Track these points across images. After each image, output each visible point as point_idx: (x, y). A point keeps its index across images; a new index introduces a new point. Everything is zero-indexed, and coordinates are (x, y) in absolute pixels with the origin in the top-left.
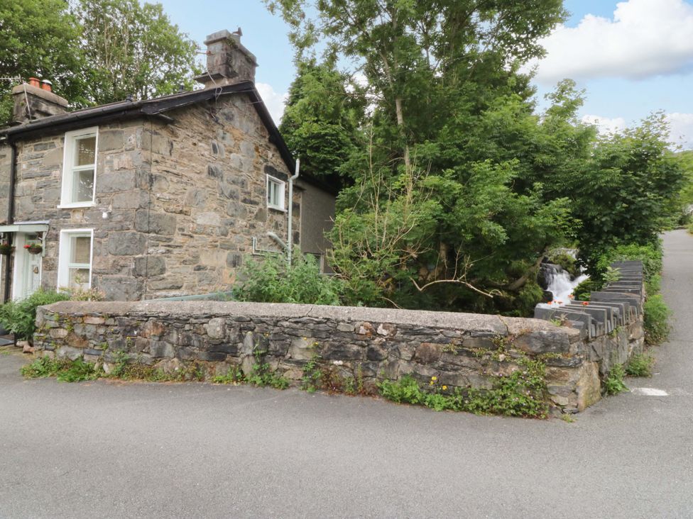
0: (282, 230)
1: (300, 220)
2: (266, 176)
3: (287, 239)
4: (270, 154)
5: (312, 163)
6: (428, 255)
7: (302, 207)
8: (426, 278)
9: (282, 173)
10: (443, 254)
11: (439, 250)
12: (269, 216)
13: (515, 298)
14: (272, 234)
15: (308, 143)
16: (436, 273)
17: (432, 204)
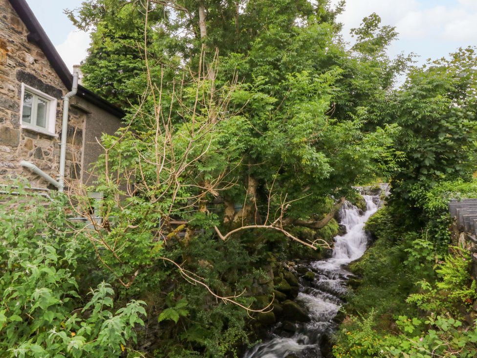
0: (50, 160)
1: (82, 149)
2: (20, 87)
3: (58, 172)
4: (30, 58)
5: (119, 97)
6: (235, 192)
7: (86, 134)
8: (233, 219)
9: (52, 87)
10: (251, 190)
11: (247, 187)
12: (23, 140)
13: (315, 232)
14: (29, 164)
15: (116, 76)
16: (243, 213)
17: (238, 120)
